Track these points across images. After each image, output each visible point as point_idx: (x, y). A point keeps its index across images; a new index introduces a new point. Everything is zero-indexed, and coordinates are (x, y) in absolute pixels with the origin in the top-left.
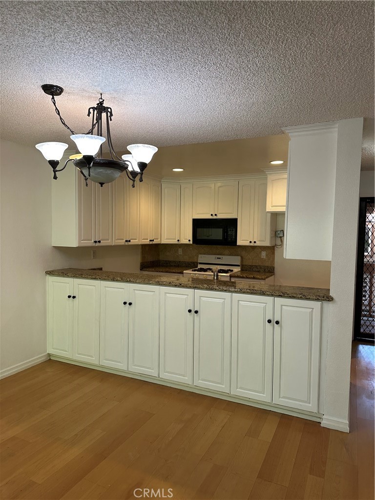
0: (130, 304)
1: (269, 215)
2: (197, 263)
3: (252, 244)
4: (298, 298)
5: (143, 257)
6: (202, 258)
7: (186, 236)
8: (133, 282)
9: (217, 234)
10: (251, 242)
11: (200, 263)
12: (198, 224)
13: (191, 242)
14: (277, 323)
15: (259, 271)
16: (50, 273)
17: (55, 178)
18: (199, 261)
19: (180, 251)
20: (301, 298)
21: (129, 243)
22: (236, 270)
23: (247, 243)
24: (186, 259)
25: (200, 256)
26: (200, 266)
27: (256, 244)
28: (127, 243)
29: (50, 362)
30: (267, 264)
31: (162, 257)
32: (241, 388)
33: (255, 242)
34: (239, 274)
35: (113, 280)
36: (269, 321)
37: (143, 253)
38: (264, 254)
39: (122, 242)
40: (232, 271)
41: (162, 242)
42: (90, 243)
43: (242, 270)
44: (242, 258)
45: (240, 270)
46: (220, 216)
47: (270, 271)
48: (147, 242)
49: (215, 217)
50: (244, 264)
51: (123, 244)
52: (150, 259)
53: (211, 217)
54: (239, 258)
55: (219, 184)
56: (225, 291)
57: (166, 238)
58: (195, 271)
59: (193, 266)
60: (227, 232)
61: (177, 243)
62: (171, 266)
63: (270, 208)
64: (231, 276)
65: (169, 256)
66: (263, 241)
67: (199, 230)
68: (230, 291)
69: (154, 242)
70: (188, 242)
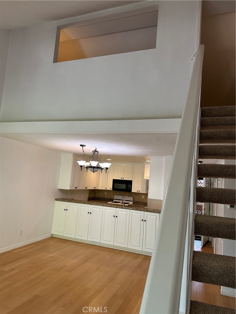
0: (91, 213)
1: (145, 180)
2: (113, 199)
3: (138, 192)
4: (152, 212)
5: (89, 195)
6: (116, 197)
7: (110, 187)
8: (92, 205)
9: (123, 186)
10: (137, 191)
11: (115, 199)
12: (115, 181)
13: (112, 190)
14: (145, 221)
15: (141, 204)
16: (57, 200)
17: (81, 170)
18: (114, 198)
19: (106, 193)
20: (153, 212)
21: (87, 189)
22: (131, 203)
23: (136, 191)
24: (109, 197)
25: (115, 196)
26: (114, 201)
27: (139, 192)
28: (86, 189)
29: (52, 238)
30: (145, 201)
31: (97, 196)
32: (131, 246)
33: (139, 191)
34: (132, 205)
35: (84, 203)
36: (142, 220)
37: (89, 193)
38: (143, 197)
39: (84, 188)
40: (129, 203)
41: (99, 189)
42: (73, 188)
43: (133, 203)
44: (134, 198)
45: (132, 203)
46: (125, 179)
47: (146, 204)
48: (93, 188)
49: (123, 179)
50: (134, 200)
51: (84, 189)
52: (92, 196)
53: (121, 179)
54: (132, 198)
55: (125, 165)
56: (128, 209)
57: (101, 187)
58: (113, 202)
59: (112, 200)
60: (128, 186)
61: (105, 189)
62: (101, 200)
63: (145, 178)
64: (128, 205)
65: (101, 195)
66: (143, 191)
67: (115, 184)
68: (129, 209)
69: (95, 189)
70: (110, 189)
